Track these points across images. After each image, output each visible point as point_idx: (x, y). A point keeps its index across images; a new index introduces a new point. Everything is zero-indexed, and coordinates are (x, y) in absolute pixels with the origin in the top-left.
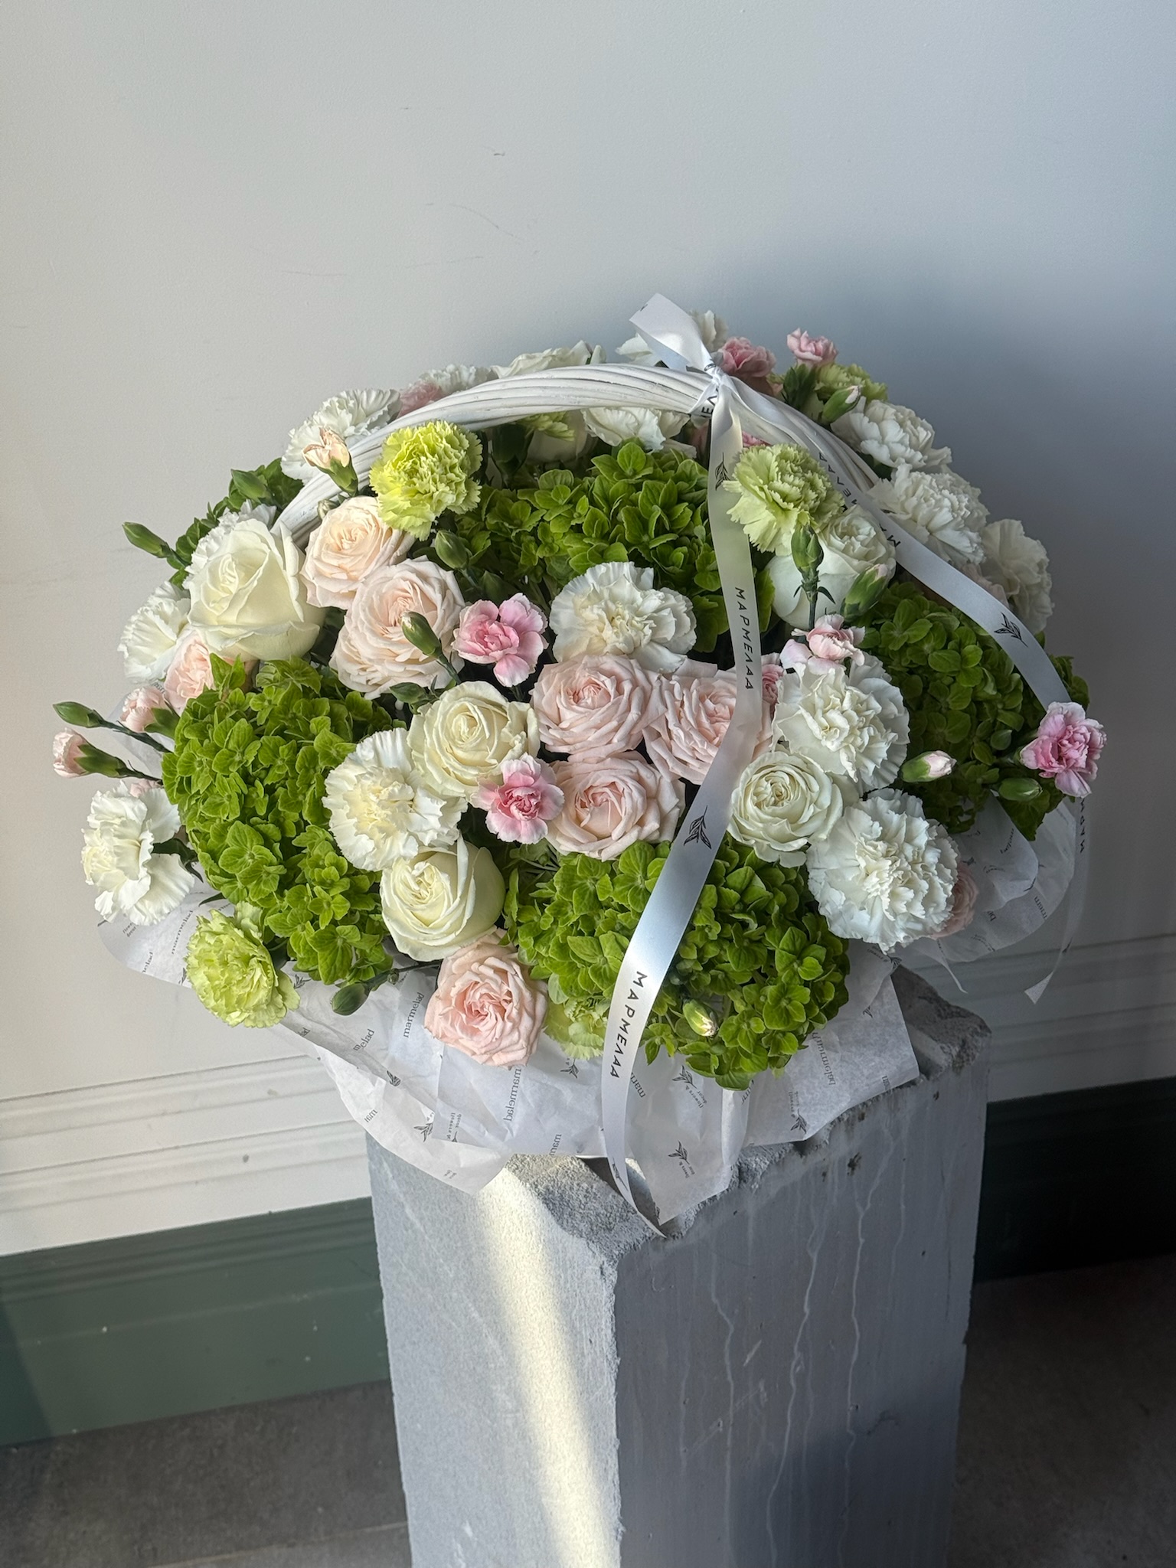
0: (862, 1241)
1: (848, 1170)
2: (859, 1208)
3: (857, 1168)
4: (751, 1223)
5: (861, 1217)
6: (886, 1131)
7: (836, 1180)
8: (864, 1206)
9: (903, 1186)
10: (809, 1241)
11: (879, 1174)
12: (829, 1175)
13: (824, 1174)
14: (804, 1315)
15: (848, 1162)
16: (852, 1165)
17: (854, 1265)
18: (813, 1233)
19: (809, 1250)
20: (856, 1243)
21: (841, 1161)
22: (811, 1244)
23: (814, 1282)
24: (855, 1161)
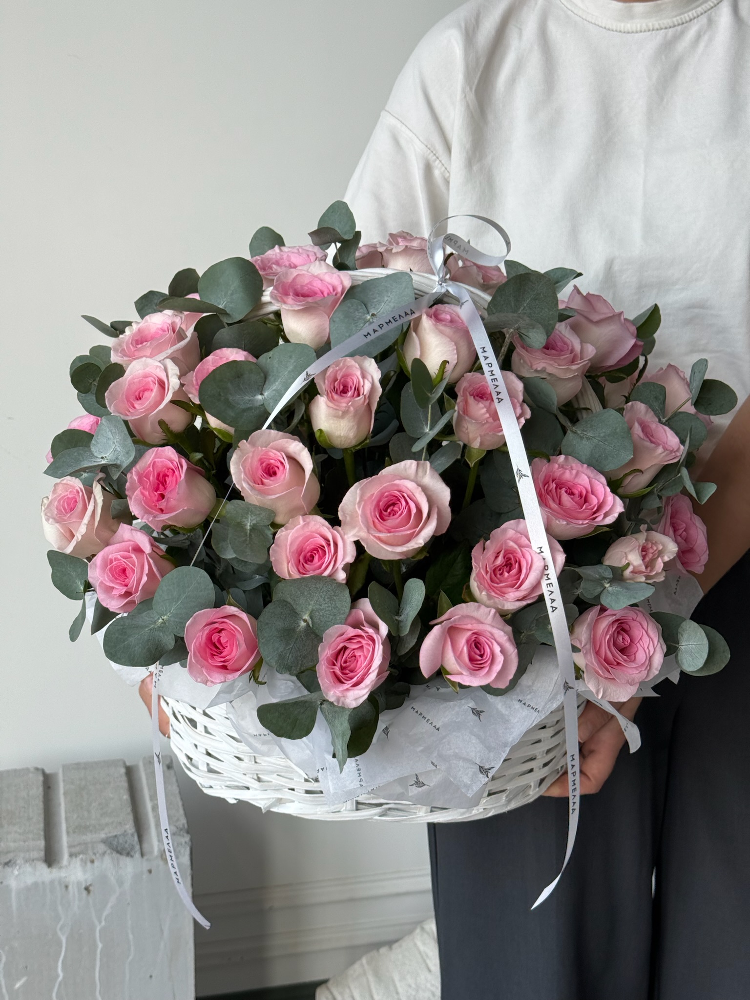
0: (100, 945)
1: (85, 893)
2: (96, 922)
3: (91, 893)
4: (14, 894)
5: (98, 928)
6: (112, 878)
7: (76, 894)
8: (100, 922)
9: (130, 922)
10: (59, 926)
11: (110, 905)
12: (70, 888)
13: (67, 887)
14: (58, 976)
15: (84, 886)
16: (87, 889)
17: (95, 960)
18: (61, 923)
19: (59, 933)
20: (95, 945)
21: (79, 883)
22: (61, 929)
23: (65, 957)
24: (91, 888)
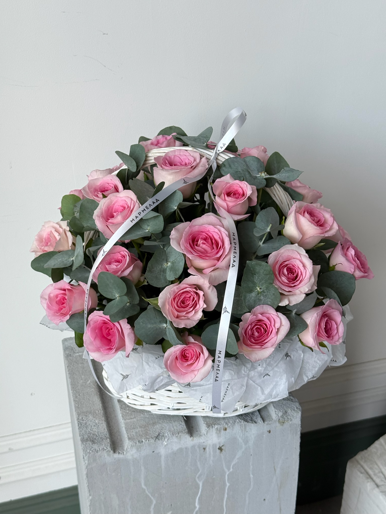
0: (228, 484)
1: (218, 451)
2: (226, 470)
3: (223, 451)
4: (163, 459)
5: (227, 473)
6: (240, 439)
7: (212, 453)
8: (229, 469)
9: (251, 467)
10: (197, 476)
11: (237, 457)
12: (207, 449)
13: (204, 449)
14: (195, 507)
15: (218, 447)
16: (220, 449)
17: (224, 494)
18: (199, 473)
19: (197, 480)
20: (225, 484)
21: (214, 445)
22: (198, 478)
23: (201, 495)
24: (222, 448)
